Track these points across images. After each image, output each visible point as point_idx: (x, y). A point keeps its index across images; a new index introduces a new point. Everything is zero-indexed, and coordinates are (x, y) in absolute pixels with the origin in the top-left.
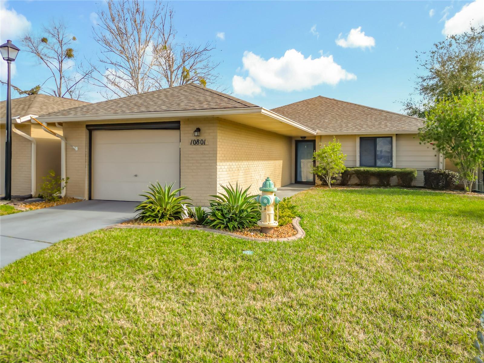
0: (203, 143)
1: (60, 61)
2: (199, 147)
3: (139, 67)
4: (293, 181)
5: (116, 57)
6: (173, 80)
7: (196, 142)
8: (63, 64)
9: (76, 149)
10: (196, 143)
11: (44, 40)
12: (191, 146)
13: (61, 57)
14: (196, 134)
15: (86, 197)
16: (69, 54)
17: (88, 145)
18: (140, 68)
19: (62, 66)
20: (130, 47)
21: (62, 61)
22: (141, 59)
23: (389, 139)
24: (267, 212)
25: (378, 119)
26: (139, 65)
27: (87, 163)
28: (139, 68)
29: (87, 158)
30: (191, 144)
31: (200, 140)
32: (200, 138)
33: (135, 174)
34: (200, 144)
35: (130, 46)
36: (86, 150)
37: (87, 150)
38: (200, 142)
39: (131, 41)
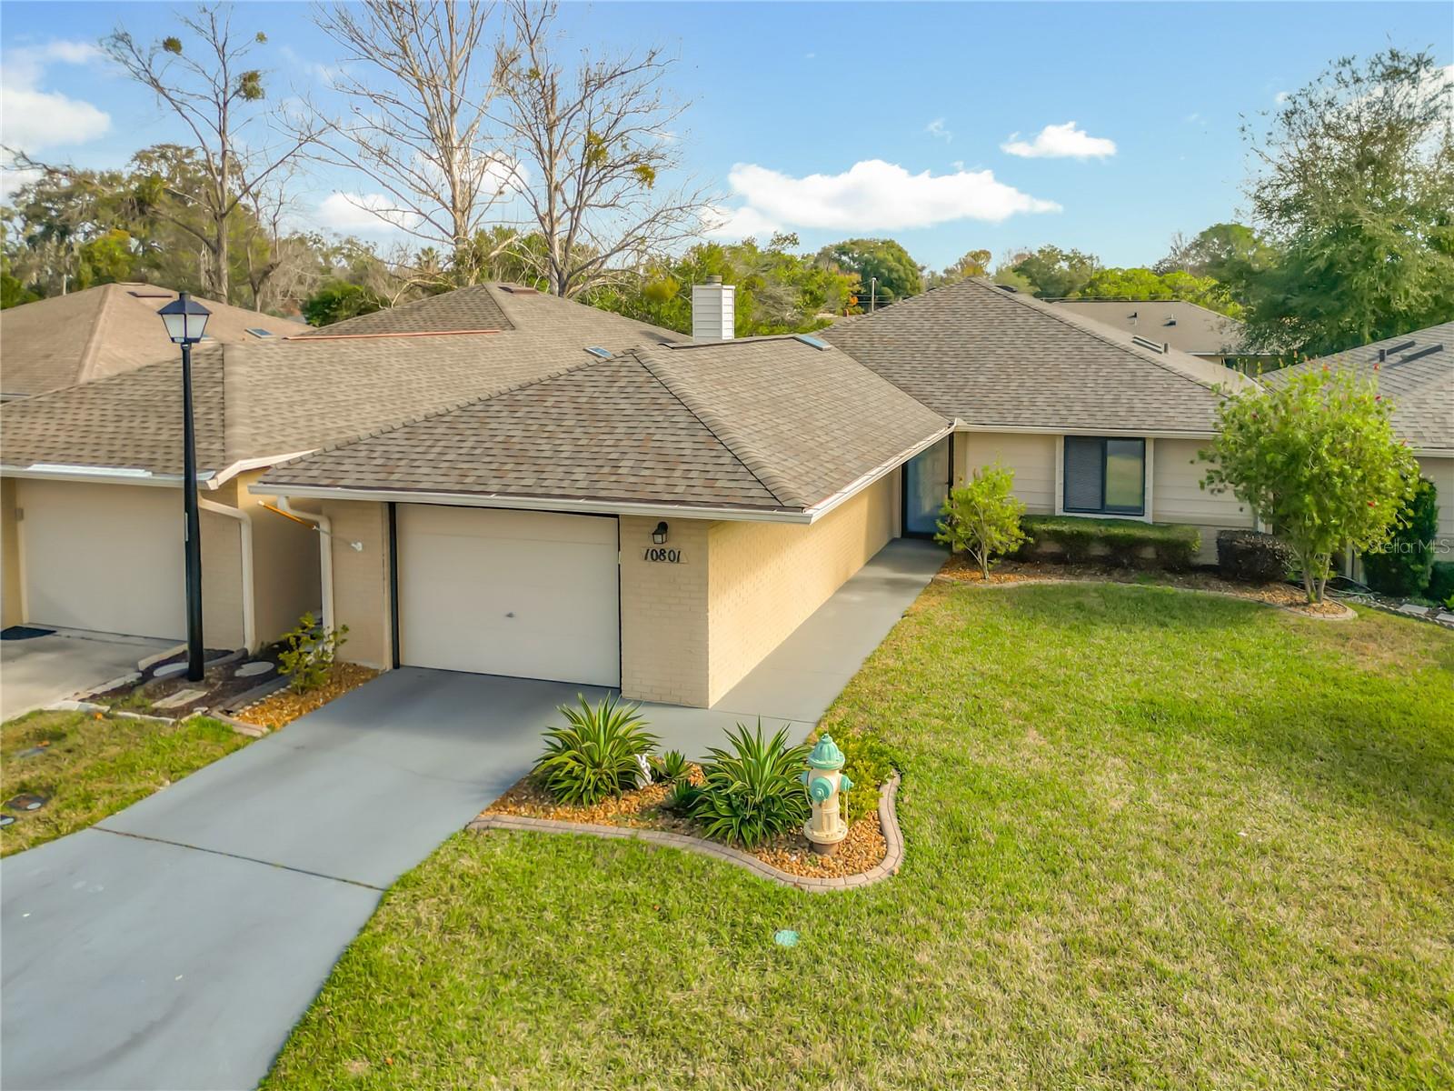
0: (676, 558)
1: (222, 105)
2: (664, 566)
3: (452, 106)
4: (898, 534)
5: (381, 78)
6: (555, 148)
7: (658, 555)
8: (228, 113)
9: (359, 547)
10: (658, 557)
11: (172, 45)
12: (646, 563)
13: (225, 93)
14: (658, 538)
15: (387, 664)
16: (249, 87)
17: (387, 537)
18: (455, 111)
19: (227, 116)
20: (426, 53)
21: (225, 104)
22: (458, 85)
23: (1139, 443)
24: (825, 811)
25: (1113, 383)
26: (451, 101)
27: (387, 583)
28: (453, 111)
29: (387, 569)
30: (646, 558)
31: (667, 551)
32: (667, 547)
33: (508, 612)
34: (667, 560)
35: (426, 48)
36: (383, 551)
37: (387, 550)
38: (666, 555)
39: (427, 32)
